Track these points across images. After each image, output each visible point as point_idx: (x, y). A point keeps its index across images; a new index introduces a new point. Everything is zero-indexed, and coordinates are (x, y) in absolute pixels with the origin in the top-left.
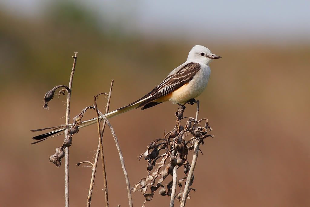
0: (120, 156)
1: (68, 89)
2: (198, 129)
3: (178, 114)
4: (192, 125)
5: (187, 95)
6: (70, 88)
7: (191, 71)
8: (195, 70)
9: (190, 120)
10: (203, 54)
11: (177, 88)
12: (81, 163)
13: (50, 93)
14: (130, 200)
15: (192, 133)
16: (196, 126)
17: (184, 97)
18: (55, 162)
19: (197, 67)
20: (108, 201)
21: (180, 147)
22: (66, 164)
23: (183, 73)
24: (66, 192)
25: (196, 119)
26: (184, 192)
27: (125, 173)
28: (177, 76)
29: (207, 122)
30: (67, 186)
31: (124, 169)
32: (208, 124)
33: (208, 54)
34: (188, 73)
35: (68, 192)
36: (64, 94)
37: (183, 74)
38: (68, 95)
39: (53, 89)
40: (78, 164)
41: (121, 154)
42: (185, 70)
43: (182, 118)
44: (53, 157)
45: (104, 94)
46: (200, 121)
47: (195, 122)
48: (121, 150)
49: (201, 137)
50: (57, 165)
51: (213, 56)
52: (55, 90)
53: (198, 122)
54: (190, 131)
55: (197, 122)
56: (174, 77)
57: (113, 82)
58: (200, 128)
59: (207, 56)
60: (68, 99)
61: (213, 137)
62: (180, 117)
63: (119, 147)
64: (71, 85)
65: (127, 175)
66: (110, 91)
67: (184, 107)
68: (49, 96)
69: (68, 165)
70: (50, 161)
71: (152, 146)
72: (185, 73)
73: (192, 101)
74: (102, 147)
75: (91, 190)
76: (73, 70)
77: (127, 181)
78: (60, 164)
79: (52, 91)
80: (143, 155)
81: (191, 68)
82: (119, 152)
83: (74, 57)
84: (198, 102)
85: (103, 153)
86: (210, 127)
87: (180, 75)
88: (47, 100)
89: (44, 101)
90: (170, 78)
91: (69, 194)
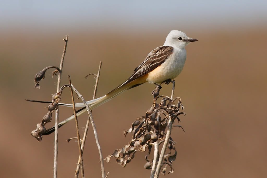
0: (95, 131)
1: (58, 69)
2: (172, 107)
3: (154, 93)
4: (167, 104)
5: (160, 77)
6: (60, 69)
7: (165, 54)
8: (168, 53)
9: (164, 99)
10: (180, 39)
11: (152, 69)
12: (71, 139)
13: (40, 73)
14: (103, 172)
15: (166, 111)
16: (170, 104)
17: (158, 78)
18: (36, 137)
19: (170, 51)
20: (84, 174)
21: (156, 124)
22: (56, 139)
23: (158, 55)
24: (55, 166)
25: (171, 98)
26: (158, 166)
27: (99, 147)
28: (153, 58)
29: (180, 101)
30: (56, 160)
31: (98, 144)
32: (181, 102)
33: (185, 38)
34: (162, 55)
35: (57, 166)
36: (56, 75)
37: (158, 57)
38: (59, 76)
39: (44, 70)
40: (69, 140)
41: (95, 130)
42: (160, 52)
43: (159, 97)
44: (34, 132)
45: (93, 74)
46: (174, 99)
47: (169, 100)
48: (95, 126)
49: (175, 115)
50: (38, 139)
51: (190, 40)
52: (45, 70)
53: (173, 101)
54: (165, 109)
55: (171, 101)
56: (150, 59)
57: (101, 63)
58: (174, 106)
59: (184, 41)
60: (59, 79)
61: (185, 114)
62: (156, 96)
63: (93, 123)
64: (62, 66)
65: (101, 150)
66: (99, 72)
67: (160, 86)
68: (40, 76)
69: (57, 141)
70: (32, 136)
71: (135, 123)
72: (160, 56)
73: (168, 81)
74: (78, 123)
75: (79, 164)
76: (64, 52)
77: (101, 155)
78: (41, 139)
79: (43, 72)
80: (127, 131)
81: (166, 51)
82: (93, 128)
83: (65, 40)
84: (174, 82)
85: (78, 129)
86: (182, 106)
87: (155, 57)
88: (38, 79)
89: (35, 81)
90: (148, 59)
91: (57, 168)
